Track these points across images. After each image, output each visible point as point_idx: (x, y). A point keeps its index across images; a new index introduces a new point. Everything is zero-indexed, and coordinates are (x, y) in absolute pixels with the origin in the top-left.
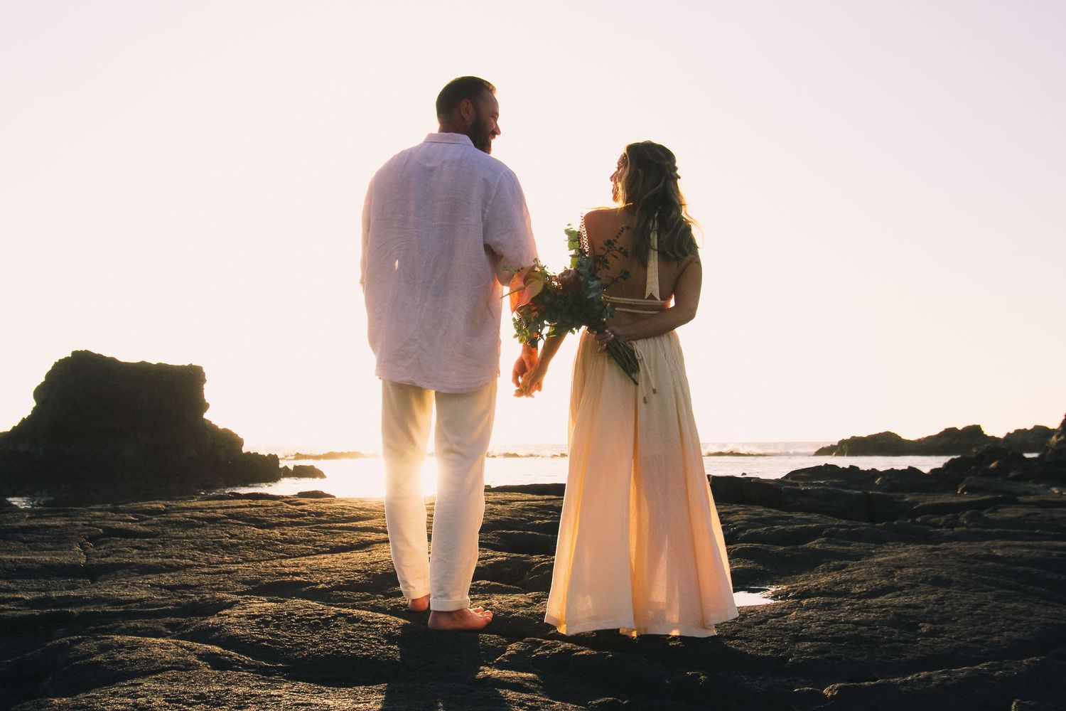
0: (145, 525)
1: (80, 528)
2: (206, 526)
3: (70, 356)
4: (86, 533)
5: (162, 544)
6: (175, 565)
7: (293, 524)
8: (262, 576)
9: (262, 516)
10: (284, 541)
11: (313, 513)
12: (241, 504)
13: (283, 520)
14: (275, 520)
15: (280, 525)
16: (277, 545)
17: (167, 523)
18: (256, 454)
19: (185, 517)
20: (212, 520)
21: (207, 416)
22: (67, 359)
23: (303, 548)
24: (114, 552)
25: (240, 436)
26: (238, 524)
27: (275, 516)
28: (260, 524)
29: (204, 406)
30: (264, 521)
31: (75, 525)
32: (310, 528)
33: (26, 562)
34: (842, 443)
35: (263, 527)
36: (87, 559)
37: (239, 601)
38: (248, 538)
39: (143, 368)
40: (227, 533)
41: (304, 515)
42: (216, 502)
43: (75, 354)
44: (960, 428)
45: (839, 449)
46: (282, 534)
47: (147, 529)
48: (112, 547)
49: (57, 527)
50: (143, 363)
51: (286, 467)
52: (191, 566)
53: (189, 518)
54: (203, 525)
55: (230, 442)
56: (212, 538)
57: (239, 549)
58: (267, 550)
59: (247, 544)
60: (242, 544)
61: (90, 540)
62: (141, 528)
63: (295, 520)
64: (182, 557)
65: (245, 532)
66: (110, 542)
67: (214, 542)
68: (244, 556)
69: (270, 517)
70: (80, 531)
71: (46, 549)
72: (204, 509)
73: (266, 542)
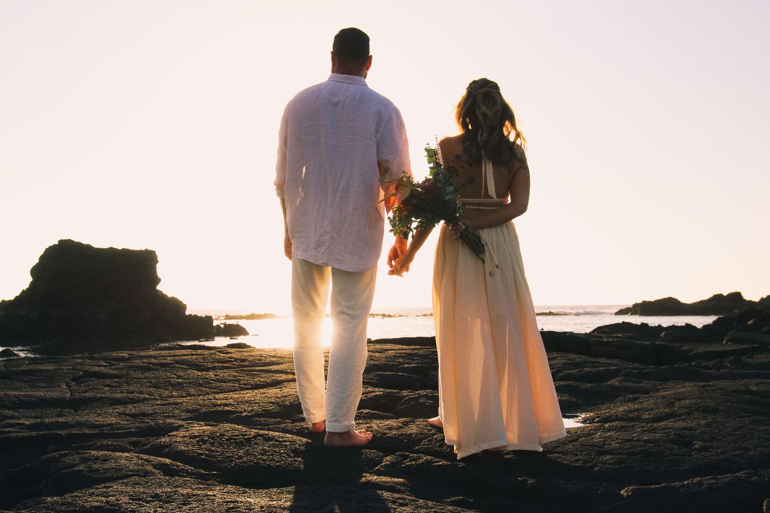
0: (113, 369)
1: (66, 371)
2: (159, 370)
3: (57, 243)
4: (70, 375)
5: (127, 383)
6: (136, 399)
7: (223, 368)
8: (201, 406)
9: (200, 362)
10: (217, 381)
11: (238, 359)
12: (185, 353)
13: (216, 365)
14: (210, 365)
15: (214, 368)
16: (211, 383)
17: (130, 367)
18: (196, 316)
19: (144, 363)
20: (163, 365)
21: (159, 288)
22: (55, 246)
23: (231, 386)
24: (91, 389)
25: (184, 302)
26: (183, 368)
27: (210, 362)
28: (199, 367)
29: (157, 281)
30: (202, 365)
31: (62, 369)
32: (236, 371)
34: (636, 306)
35: (201, 370)
36: (71, 395)
37: (184, 425)
38: (190, 379)
39: (111, 253)
40: (175, 374)
41: (232, 361)
42: (167, 352)
43: (61, 242)
44: (725, 294)
45: (633, 310)
46: (216, 375)
47: (116, 372)
48: (89, 385)
50: (111, 249)
51: (218, 326)
52: (148, 399)
53: (147, 364)
54: (157, 369)
55: (176, 307)
56: (163, 379)
57: (184, 387)
58: (204, 387)
59: (190, 383)
60: (185, 383)
61: (74, 380)
62: (111, 371)
63: (225, 365)
64: (141, 392)
65: (188, 374)
66: (87, 382)
67: (165, 381)
68: (187, 391)
69: (206, 363)
70: (66, 374)
71: (41, 387)
72: (157, 357)
73: (203, 381)
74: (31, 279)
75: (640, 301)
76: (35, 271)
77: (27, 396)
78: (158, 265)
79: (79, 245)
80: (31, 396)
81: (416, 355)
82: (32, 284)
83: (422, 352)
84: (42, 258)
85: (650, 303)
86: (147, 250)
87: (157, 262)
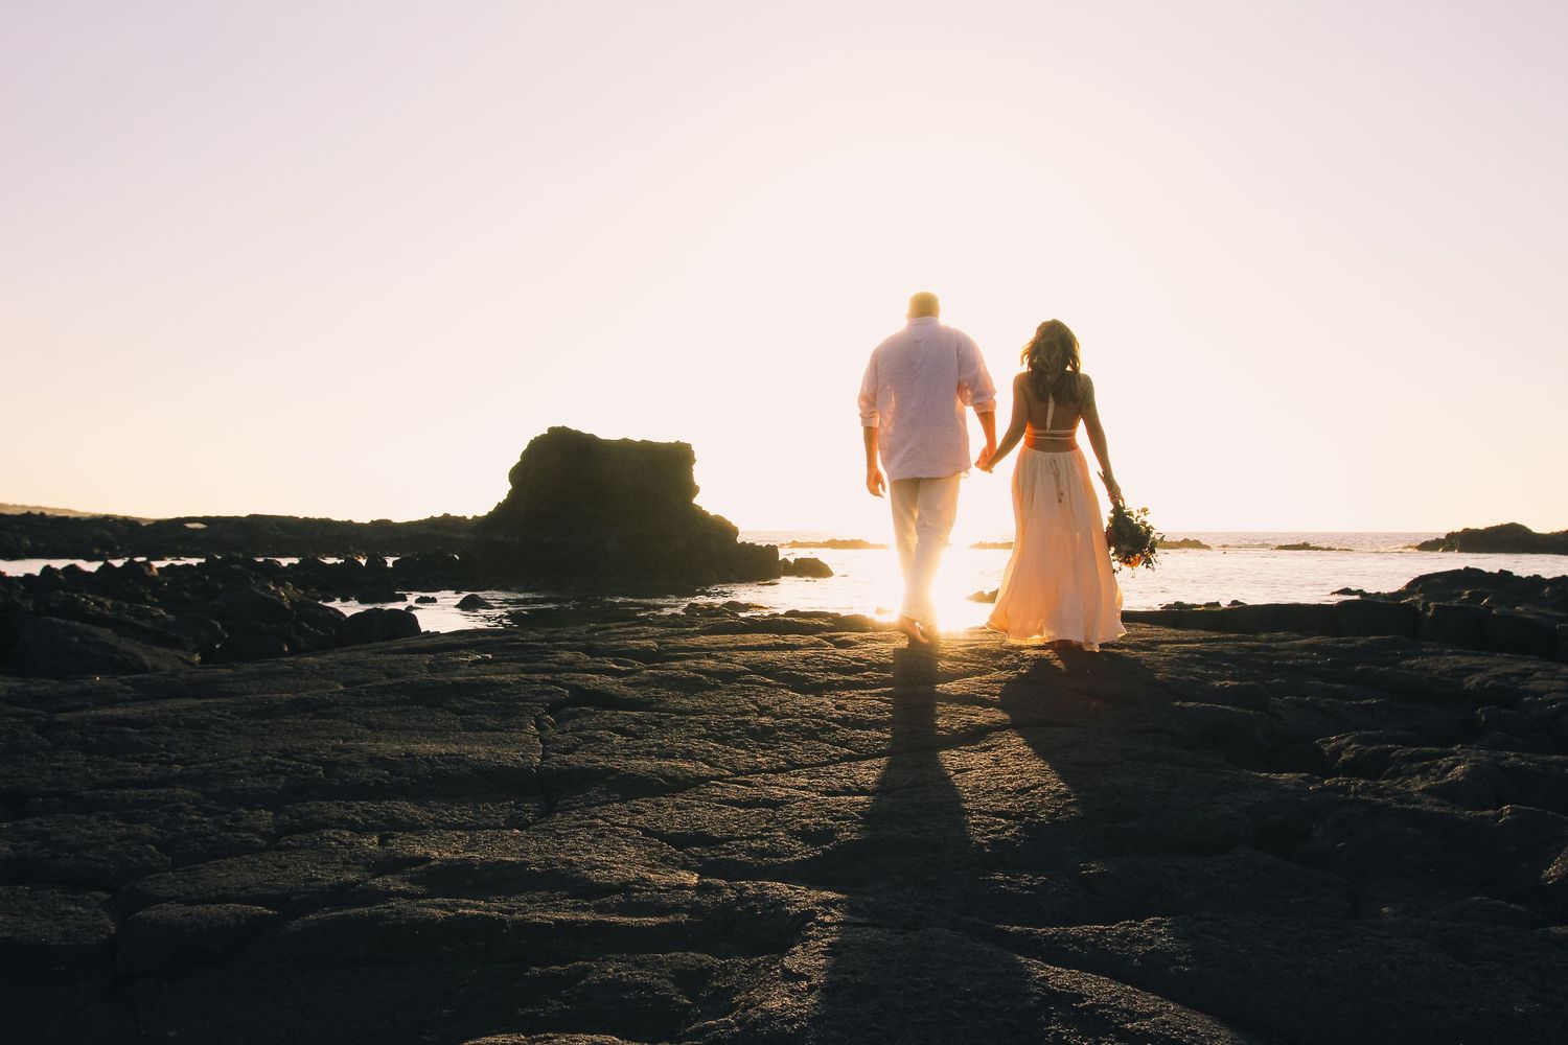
0: (629, 685)
1: (537, 687)
2: (720, 688)
3: (546, 432)
4: (545, 697)
5: (659, 725)
6: (681, 777)
7: (849, 686)
8: (835, 819)
9: (800, 670)
10: (844, 722)
11: (874, 664)
12: (763, 642)
13: (834, 677)
14: (823, 678)
15: (830, 687)
16: (835, 729)
17: (662, 682)
18: (752, 545)
19: (687, 668)
20: (729, 677)
21: (696, 501)
22: (543, 436)
23: (879, 739)
24: (587, 739)
25: (734, 523)
26: (768, 684)
27: (820, 670)
28: (801, 685)
29: (693, 490)
30: (806, 679)
31: (533, 682)
32: (877, 694)
33: (449, 762)
34: (1451, 536)
35: (804, 691)
36: (543, 758)
38: (787, 716)
39: (625, 446)
40: (755, 702)
41: (862, 670)
42: (728, 637)
43: (552, 430)
45: (1448, 544)
46: (839, 707)
47: (633, 692)
48: (581, 728)
49: (506, 685)
50: (625, 440)
51: (785, 560)
52: (705, 780)
53: (694, 672)
54: (715, 687)
55: (722, 531)
56: (734, 714)
57: (777, 739)
58: (820, 740)
59: (788, 728)
60: (780, 729)
61: (551, 711)
62: (624, 689)
63: (851, 678)
64: (688, 755)
65: (781, 702)
66: (579, 717)
67: (737, 722)
68: (787, 753)
69: (812, 671)
70: (537, 694)
71: (484, 728)
72: (712, 650)
73: (817, 724)
74: (510, 487)
75: (1458, 529)
76: (517, 475)
77: (448, 758)
78: (695, 467)
79: (578, 434)
80: (458, 760)
81: (1221, 655)
82: (511, 494)
83: (1229, 648)
84: (526, 455)
85: (1476, 532)
86: (678, 442)
87: (695, 461)
